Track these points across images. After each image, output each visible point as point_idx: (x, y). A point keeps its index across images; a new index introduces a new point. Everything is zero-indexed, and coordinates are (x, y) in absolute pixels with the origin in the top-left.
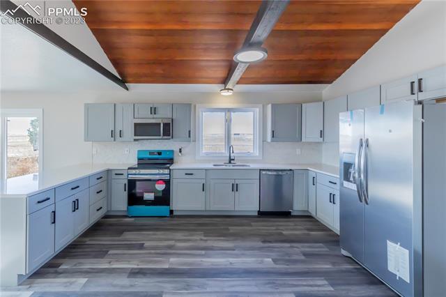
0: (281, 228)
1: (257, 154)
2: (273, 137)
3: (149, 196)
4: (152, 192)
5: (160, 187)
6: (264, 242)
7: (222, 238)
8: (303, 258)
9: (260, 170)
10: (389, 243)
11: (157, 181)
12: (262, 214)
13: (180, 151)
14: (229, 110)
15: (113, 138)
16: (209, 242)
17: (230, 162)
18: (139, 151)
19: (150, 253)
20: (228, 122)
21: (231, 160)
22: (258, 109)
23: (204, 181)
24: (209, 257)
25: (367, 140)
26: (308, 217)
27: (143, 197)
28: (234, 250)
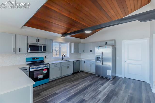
0: (81, 75)
1: (69, 57)
2: (74, 52)
3: (40, 77)
4: (41, 75)
5: (45, 72)
6: (83, 79)
7: (74, 82)
8: (92, 79)
9: (74, 61)
10: (107, 70)
11: (43, 70)
12: (74, 73)
13: (46, 57)
14: (61, 43)
15: (15, 52)
16: (72, 84)
17: (62, 60)
18: (27, 58)
19: (63, 94)
20: (60, 47)
21: (63, 59)
22: (69, 44)
23: (60, 67)
24: (78, 87)
25: (103, 53)
26: (82, 72)
27: (37, 78)
28: (80, 83)
